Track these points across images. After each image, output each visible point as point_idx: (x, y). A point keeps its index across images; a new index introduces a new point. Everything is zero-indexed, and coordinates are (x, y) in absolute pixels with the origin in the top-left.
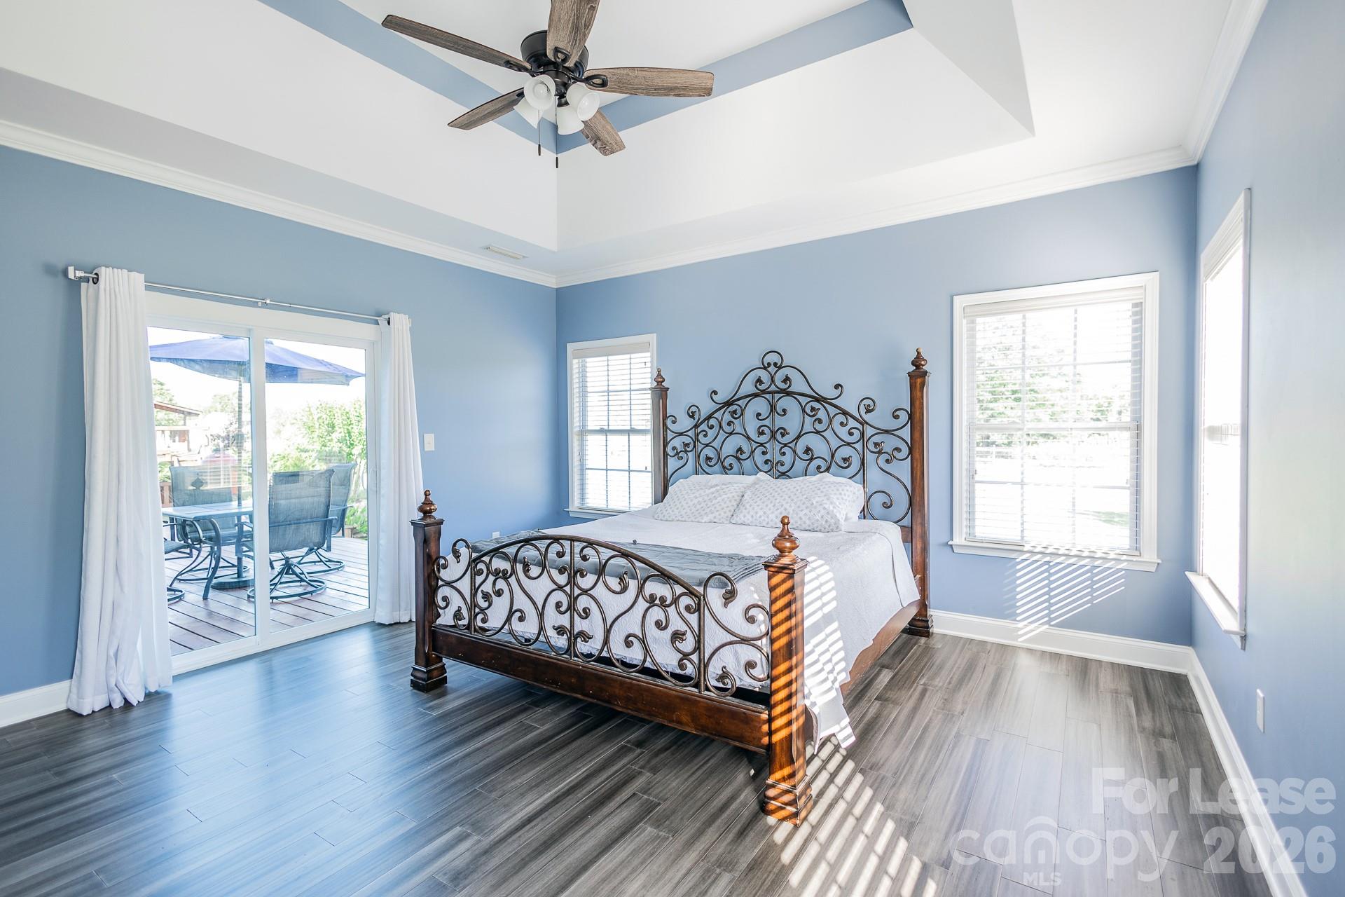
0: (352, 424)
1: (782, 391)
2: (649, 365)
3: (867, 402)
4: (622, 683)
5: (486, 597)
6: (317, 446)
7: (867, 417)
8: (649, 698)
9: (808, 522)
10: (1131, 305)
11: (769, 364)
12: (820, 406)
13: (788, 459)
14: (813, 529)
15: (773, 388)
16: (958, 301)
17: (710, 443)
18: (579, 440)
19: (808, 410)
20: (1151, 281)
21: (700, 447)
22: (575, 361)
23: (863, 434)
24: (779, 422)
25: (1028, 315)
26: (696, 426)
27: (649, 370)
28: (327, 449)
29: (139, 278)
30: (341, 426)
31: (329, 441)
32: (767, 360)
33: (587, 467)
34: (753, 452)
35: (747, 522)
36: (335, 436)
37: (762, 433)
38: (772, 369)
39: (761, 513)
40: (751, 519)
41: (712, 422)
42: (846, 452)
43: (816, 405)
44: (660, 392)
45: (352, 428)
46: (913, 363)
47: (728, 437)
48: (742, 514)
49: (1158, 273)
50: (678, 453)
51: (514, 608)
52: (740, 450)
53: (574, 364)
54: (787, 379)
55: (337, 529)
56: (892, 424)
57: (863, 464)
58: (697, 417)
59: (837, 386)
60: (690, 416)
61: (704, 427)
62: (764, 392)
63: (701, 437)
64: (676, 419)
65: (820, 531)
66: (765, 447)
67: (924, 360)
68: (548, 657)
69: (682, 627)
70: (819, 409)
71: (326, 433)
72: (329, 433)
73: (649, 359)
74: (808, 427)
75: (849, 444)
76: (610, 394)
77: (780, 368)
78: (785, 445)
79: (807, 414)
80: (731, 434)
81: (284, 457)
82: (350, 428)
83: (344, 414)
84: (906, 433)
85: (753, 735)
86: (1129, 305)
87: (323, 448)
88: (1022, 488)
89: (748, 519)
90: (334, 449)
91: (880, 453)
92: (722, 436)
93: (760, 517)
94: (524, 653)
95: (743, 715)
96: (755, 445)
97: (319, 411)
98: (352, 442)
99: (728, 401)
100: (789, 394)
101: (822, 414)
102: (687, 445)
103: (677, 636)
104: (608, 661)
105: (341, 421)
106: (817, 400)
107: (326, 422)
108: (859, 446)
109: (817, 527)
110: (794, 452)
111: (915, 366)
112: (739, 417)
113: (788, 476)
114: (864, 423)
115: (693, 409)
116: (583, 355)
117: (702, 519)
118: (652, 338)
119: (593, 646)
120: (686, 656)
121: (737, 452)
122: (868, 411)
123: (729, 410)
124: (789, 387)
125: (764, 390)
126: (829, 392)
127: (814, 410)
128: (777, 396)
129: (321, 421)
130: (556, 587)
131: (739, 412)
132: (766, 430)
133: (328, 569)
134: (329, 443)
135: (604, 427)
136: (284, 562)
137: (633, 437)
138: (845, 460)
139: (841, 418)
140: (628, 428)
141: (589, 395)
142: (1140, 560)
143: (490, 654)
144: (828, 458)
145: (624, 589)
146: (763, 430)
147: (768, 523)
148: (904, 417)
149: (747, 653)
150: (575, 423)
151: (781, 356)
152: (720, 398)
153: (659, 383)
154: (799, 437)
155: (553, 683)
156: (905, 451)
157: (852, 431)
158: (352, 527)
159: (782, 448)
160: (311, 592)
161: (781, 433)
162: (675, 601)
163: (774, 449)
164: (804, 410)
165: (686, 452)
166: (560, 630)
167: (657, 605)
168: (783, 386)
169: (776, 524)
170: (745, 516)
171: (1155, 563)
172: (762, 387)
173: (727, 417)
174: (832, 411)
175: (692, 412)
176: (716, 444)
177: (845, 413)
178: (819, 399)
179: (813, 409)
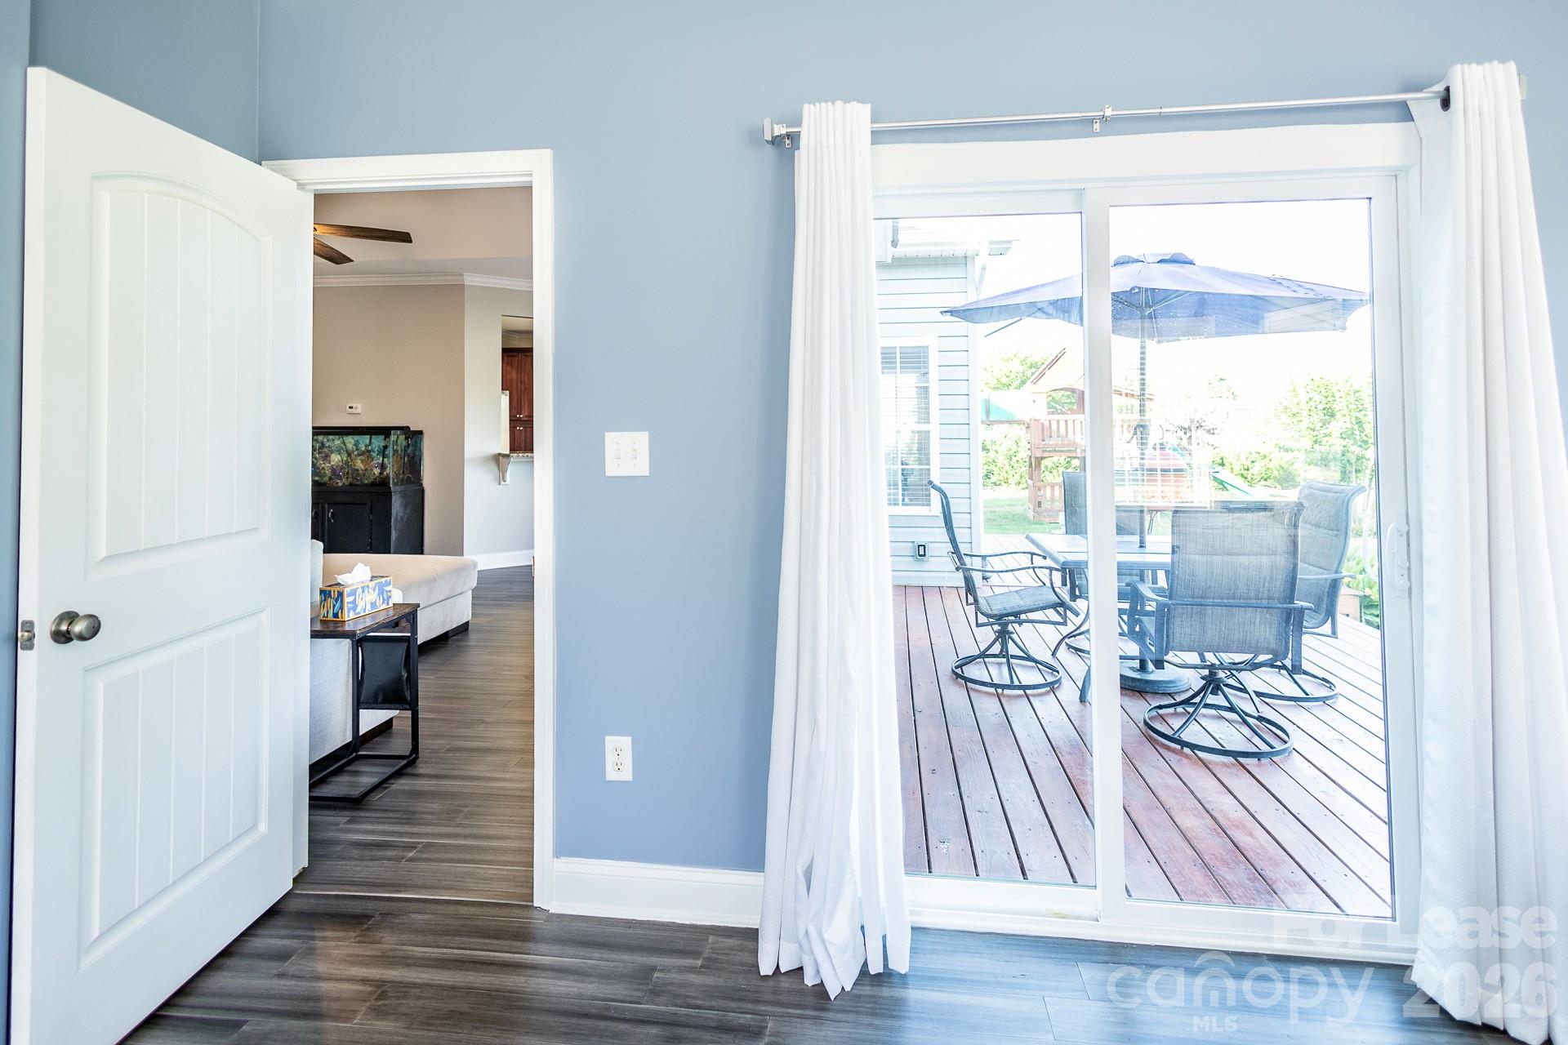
0: (1366, 409)
6: (1307, 443)
28: (1323, 449)
29: (859, 115)
30: (1346, 411)
31: (1326, 436)
36: (1338, 426)
45: (1366, 415)
55: (1322, 617)
71: (1320, 424)
72: (1324, 424)
81: (1265, 457)
82: (1360, 415)
83: (1352, 393)
87: (1316, 446)
90: (1333, 449)
97: (1308, 389)
98: (1365, 438)
105: (1345, 404)
107: (1321, 407)
129: (1312, 403)
133: (1302, 695)
134: (1326, 439)
136: (1206, 672)
158: (1362, 594)
160: (1258, 755)
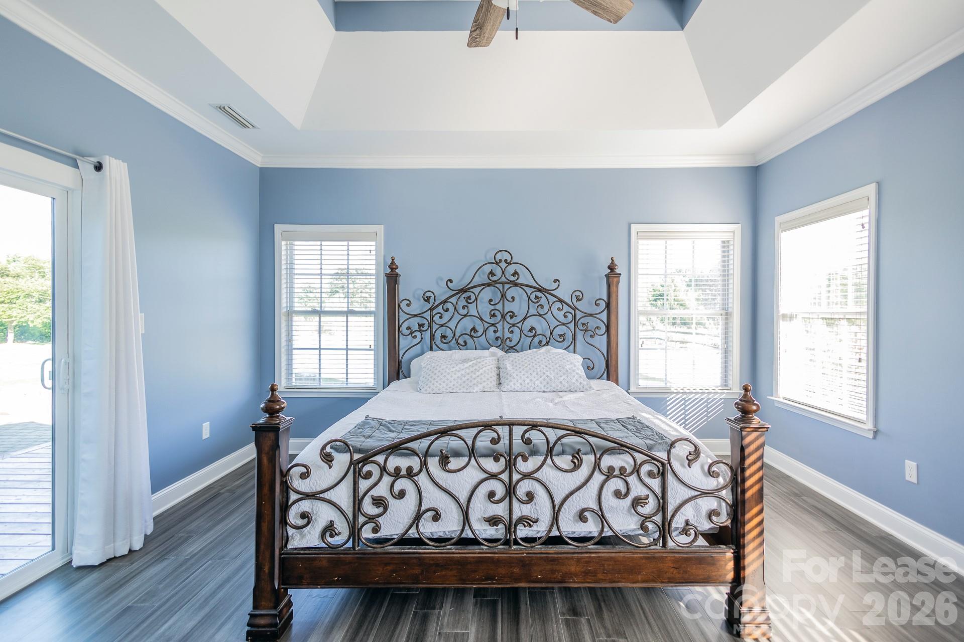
1: (510, 282)
2: (373, 253)
3: (578, 293)
4: (579, 560)
5: (379, 502)
7: (578, 304)
8: (611, 567)
9: (567, 385)
10: (720, 242)
11: (500, 261)
12: (542, 295)
13: (515, 337)
14: (570, 390)
15: (503, 279)
16: (633, 226)
17: (445, 324)
18: (286, 321)
19: (533, 297)
20: (737, 227)
21: (435, 327)
22: (284, 243)
23: (574, 317)
24: (509, 307)
25: (669, 242)
26: (431, 309)
27: (374, 257)
32: (499, 257)
33: (294, 347)
34: (485, 331)
35: (517, 389)
37: (494, 315)
38: (503, 265)
39: (528, 381)
40: (520, 387)
41: (449, 305)
42: (561, 330)
43: (539, 294)
44: (392, 278)
46: (609, 267)
47: (463, 318)
48: (512, 383)
49: (740, 225)
50: (412, 333)
51: (423, 508)
52: (474, 329)
53: (282, 246)
54: (516, 273)
56: (595, 310)
57: (574, 339)
58: (432, 300)
59: (555, 281)
60: (425, 300)
61: (440, 309)
62: (496, 282)
63: (436, 318)
64: (410, 302)
65: (576, 391)
66: (496, 327)
67: (617, 265)
68: (479, 553)
69: (643, 491)
70: (541, 297)
73: (373, 248)
74: (533, 311)
75: (564, 324)
76: (323, 277)
77: (510, 264)
78: (514, 325)
79: (532, 301)
80: (465, 316)
84: (604, 316)
85: (719, 573)
86: (719, 242)
88: (666, 352)
89: (517, 386)
91: (586, 331)
92: (457, 317)
93: (528, 384)
94: (444, 555)
95: (710, 558)
96: (486, 325)
99: (462, 289)
100: (516, 285)
101: (543, 301)
102: (422, 325)
103: (637, 502)
104: (558, 540)
106: (540, 291)
108: (572, 326)
109: (574, 388)
110: (521, 331)
111: (611, 269)
112: (474, 302)
113: (515, 350)
114: (575, 308)
115: (428, 294)
116: (291, 237)
117: (473, 389)
118: (380, 229)
119: (540, 529)
120: (647, 518)
121: (471, 330)
122: (578, 300)
123: (463, 296)
124: (518, 279)
125: (496, 281)
126: (550, 286)
127: (538, 298)
128: (507, 286)
130: (486, 476)
131: (473, 298)
132: (497, 313)
135: (317, 309)
137: (350, 318)
138: (561, 336)
139: (559, 305)
140: (346, 309)
141: (296, 277)
142: (731, 392)
143: (389, 568)
144: (548, 335)
145: (576, 467)
146: (494, 313)
147: (534, 388)
148: (603, 305)
149: (710, 503)
150: (282, 303)
151: (511, 255)
152: (455, 285)
153: (392, 269)
154: (525, 319)
155: (486, 579)
156: (604, 329)
157: (567, 314)
159: (511, 327)
161: (510, 316)
162: (636, 470)
163: (503, 329)
164: (529, 298)
165: (420, 331)
166: (493, 521)
167: (615, 476)
168: (512, 279)
169: (541, 388)
170: (514, 384)
171: (738, 393)
172: (494, 278)
173: (462, 302)
174: (552, 299)
175: (427, 297)
176: (452, 325)
177: (561, 301)
178: (541, 290)
179: (536, 297)
